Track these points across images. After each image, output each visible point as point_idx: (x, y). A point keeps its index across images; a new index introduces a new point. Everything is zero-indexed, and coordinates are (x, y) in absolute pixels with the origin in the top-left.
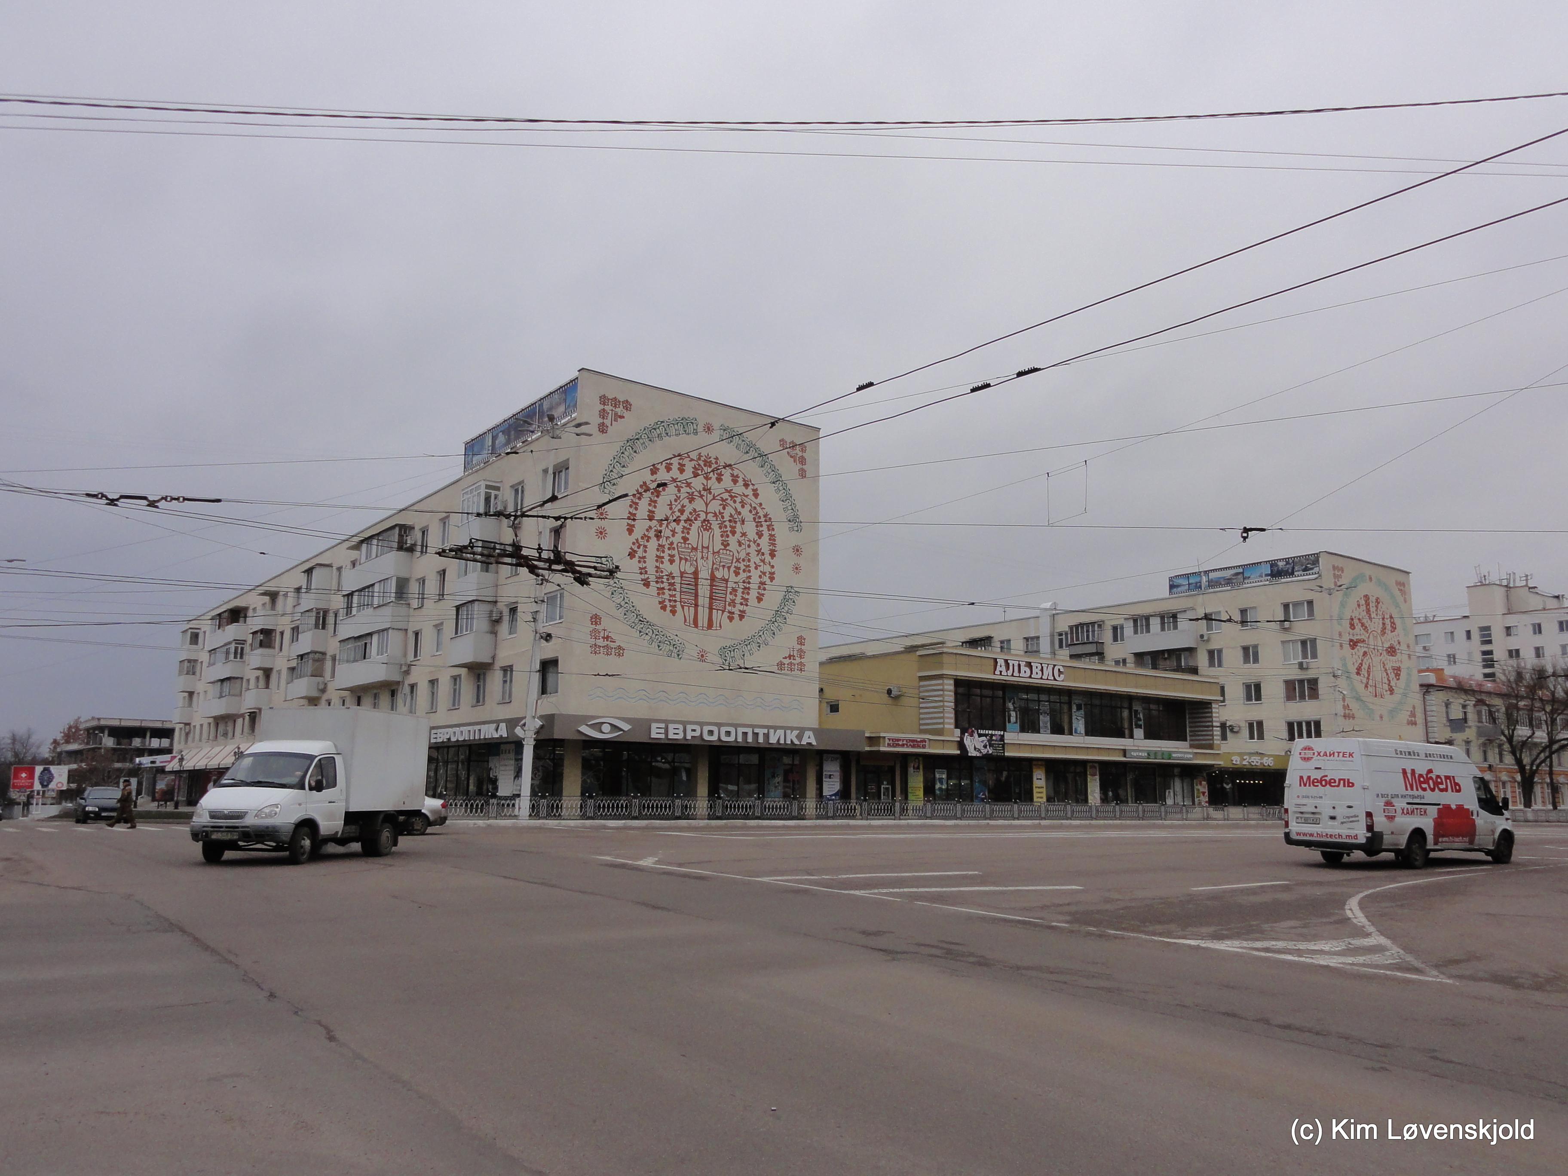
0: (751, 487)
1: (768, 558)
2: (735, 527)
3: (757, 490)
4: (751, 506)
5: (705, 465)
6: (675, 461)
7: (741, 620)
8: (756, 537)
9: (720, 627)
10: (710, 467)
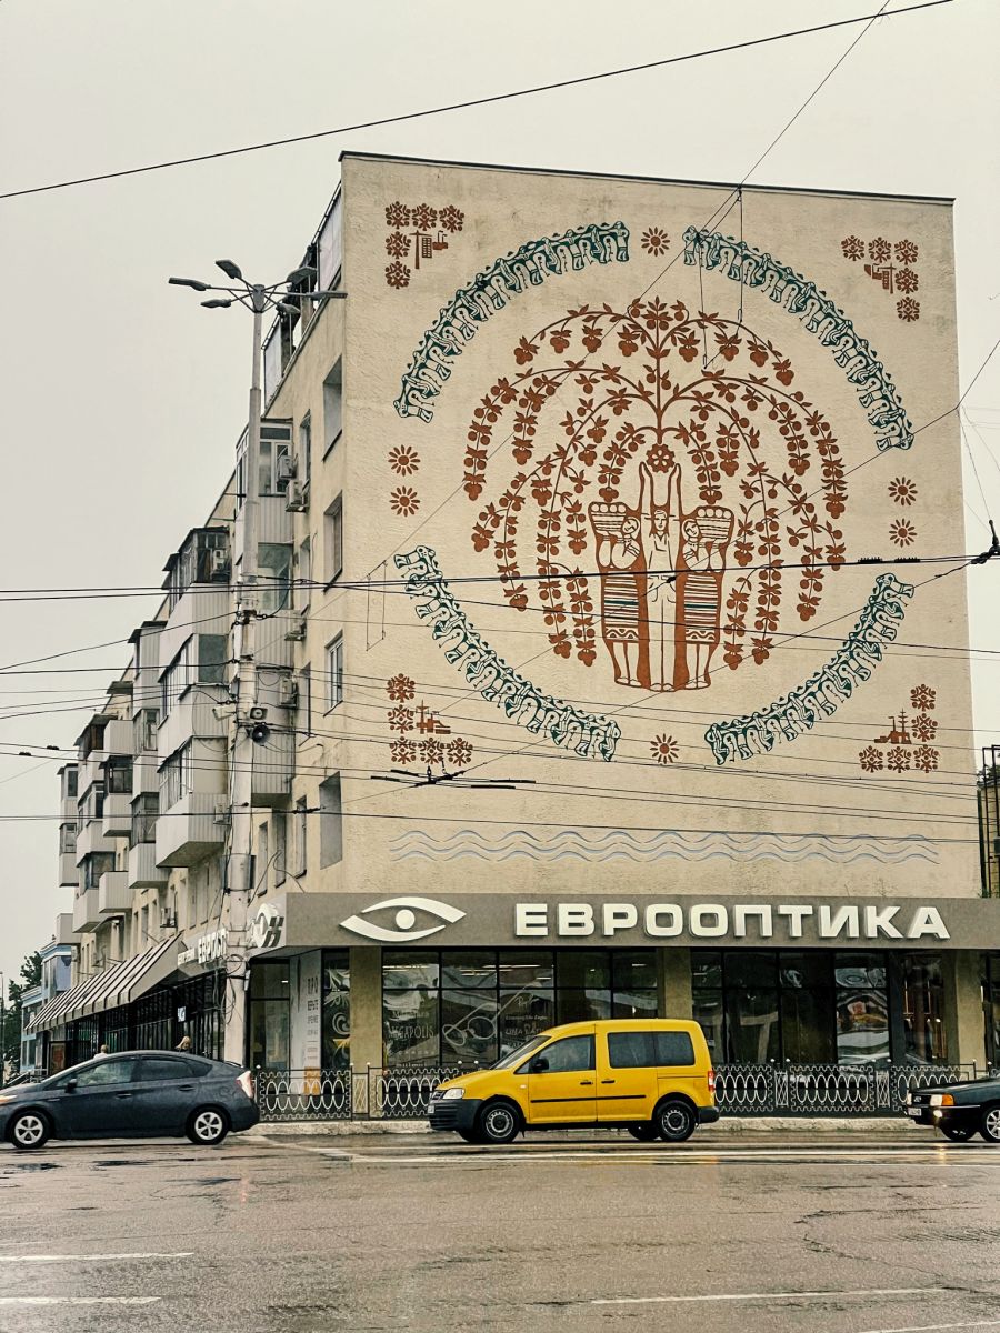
0: (772, 359)
1: (823, 516)
2: (735, 455)
3: (787, 363)
4: (773, 401)
5: (650, 325)
6: (576, 327)
7: (759, 662)
8: (791, 472)
9: (708, 681)
10: (665, 327)
